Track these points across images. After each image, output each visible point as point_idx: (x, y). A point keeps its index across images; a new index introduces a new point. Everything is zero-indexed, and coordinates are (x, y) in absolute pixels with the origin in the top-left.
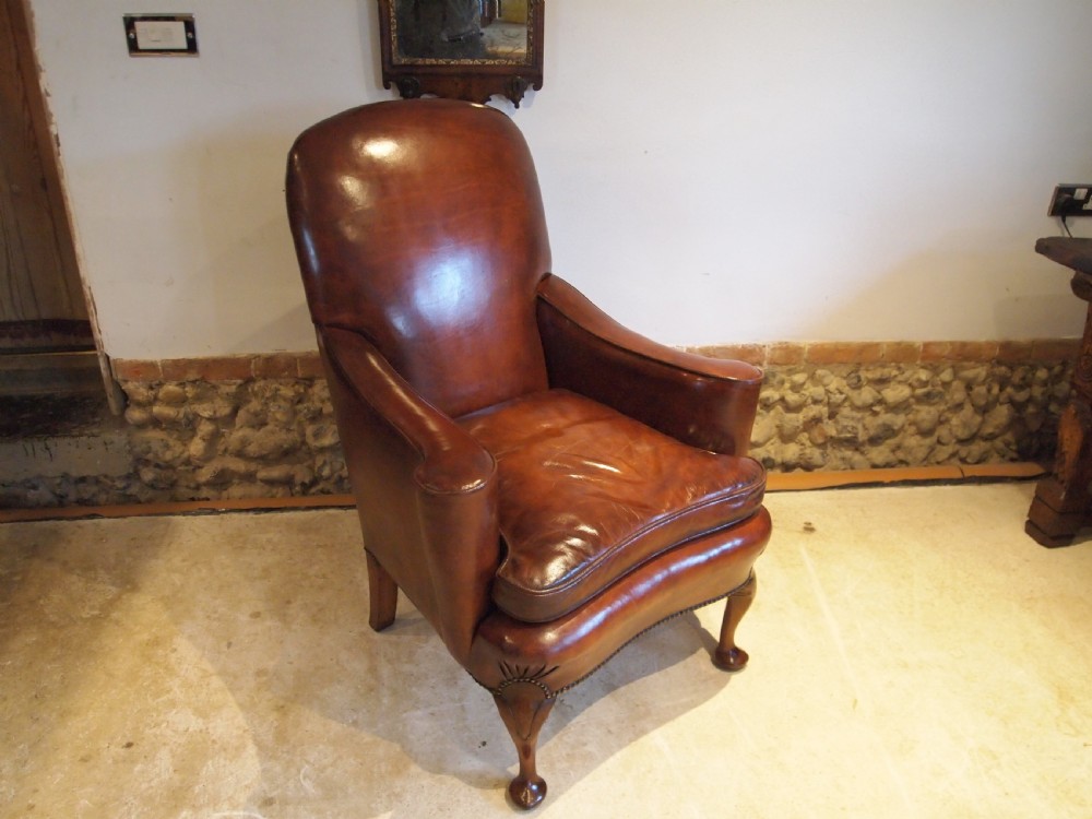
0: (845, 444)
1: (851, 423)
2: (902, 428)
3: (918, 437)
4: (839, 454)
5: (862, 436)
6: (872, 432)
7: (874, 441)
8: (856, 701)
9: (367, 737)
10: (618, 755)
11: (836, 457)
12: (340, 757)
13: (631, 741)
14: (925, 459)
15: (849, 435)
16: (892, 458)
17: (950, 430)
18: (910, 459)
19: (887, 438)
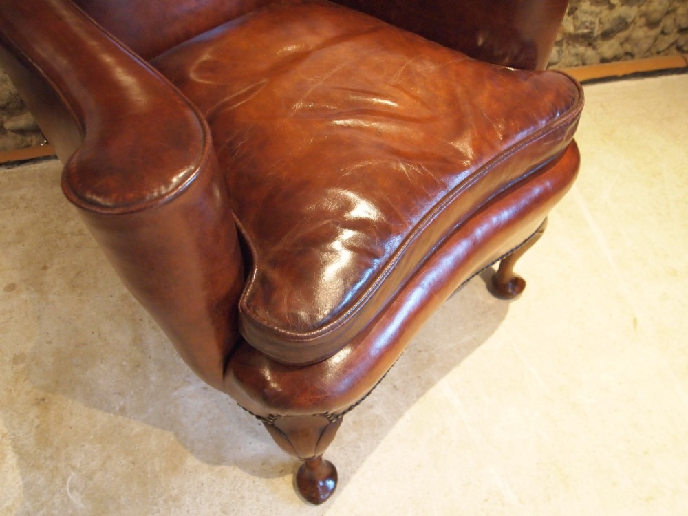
0: (580, 40)
1: (590, 18)
2: (634, 22)
3: (645, 29)
4: (573, 51)
5: (597, 32)
6: (607, 26)
7: (606, 35)
8: (635, 321)
9: (136, 427)
10: (408, 415)
11: (570, 53)
12: (109, 457)
13: (418, 396)
14: (649, 50)
15: (586, 31)
16: (620, 51)
17: (675, 19)
18: (636, 50)
19: (620, 30)
